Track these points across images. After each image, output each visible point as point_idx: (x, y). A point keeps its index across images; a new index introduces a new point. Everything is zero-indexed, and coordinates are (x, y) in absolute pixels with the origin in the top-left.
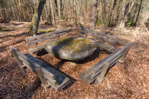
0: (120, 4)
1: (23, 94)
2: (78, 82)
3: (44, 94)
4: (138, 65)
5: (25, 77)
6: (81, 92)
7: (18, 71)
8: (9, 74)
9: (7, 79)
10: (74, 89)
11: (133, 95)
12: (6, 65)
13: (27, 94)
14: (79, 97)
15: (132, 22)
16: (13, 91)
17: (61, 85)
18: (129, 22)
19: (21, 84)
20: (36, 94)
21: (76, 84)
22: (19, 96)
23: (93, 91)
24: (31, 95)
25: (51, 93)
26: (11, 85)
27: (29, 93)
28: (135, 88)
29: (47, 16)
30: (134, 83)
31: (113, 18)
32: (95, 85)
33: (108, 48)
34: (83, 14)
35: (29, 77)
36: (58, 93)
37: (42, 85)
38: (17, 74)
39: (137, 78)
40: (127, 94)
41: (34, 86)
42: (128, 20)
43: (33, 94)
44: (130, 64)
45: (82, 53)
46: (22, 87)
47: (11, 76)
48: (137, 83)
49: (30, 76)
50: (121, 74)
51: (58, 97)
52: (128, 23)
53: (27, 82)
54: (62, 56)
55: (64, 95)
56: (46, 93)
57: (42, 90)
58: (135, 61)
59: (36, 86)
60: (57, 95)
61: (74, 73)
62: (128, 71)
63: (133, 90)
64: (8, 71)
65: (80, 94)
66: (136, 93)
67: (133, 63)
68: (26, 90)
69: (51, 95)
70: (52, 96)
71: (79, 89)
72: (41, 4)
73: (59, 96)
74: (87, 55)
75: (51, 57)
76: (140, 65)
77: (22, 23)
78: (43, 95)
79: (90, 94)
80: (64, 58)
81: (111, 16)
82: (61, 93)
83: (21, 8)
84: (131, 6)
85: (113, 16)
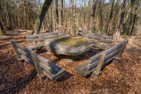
0: (115, 16)
1: (18, 84)
2: (74, 77)
3: (39, 85)
4: (135, 64)
5: (22, 70)
6: (77, 85)
7: (16, 65)
8: (7, 67)
9: (4, 71)
10: (70, 82)
11: (132, 89)
12: (5, 60)
13: (22, 84)
14: (74, 90)
15: (127, 32)
16: (9, 82)
17: (57, 75)
18: (125, 33)
19: (17, 76)
20: (31, 85)
21: (72, 78)
22: (13, 85)
23: (89, 84)
24: (26, 85)
25: (46, 84)
26: (8, 76)
27: (24, 84)
28: (133, 84)
29: (48, 25)
30: (132, 79)
31: (109, 29)
32: (91, 79)
33: (105, 47)
34: (82, 25)
35: (25, 70)
36: (54, 85)
37: (38, 75)
38: (15, 67)
39: (135, 75)
40: (125, 88)
41: (29, 78)
42: (124, 31)
43: (28, 85)
44: (127, 63)
45: (79, 48)
46: (18, 79)
47: (9, 69)
48: (135, 79)
49: (27, 69)
50: (118, 71)
51: (53, 89)
52: (123, 33)
53: (23, 74)
54: (60, 51)
55: (59, 86)
56: (41, 84)
57: (38, 82)
58: (132, 61)
59: (31, 78)
60: (52, 86)
61: (70, 68)
62: (125, 69)
63: (131, 85)
64: (6, 65)
65: (76, 87)
66: (135, 87)
67: (129, 63)
68: (21, 81)
69: (45, 86)
70: (47, 87)
71: (75, 83)
72: (43, 12)
73: (53, 87)
74: (84, 51)
75: (49, 55)
76: (137, 64)
77: (26, 31)
78: (37, 86)
79: (86, 87)
80: (61, 54)
81: (107, 26)
82: (56, 85)
83: (26, 18)
84: (126, 18)
85: (110, 28)
